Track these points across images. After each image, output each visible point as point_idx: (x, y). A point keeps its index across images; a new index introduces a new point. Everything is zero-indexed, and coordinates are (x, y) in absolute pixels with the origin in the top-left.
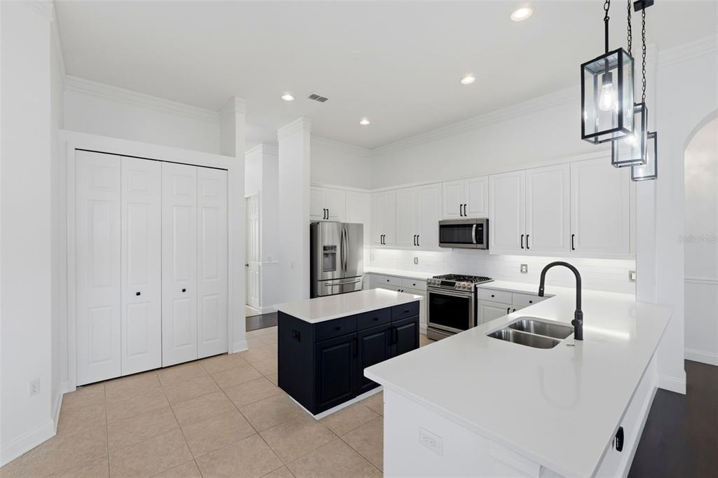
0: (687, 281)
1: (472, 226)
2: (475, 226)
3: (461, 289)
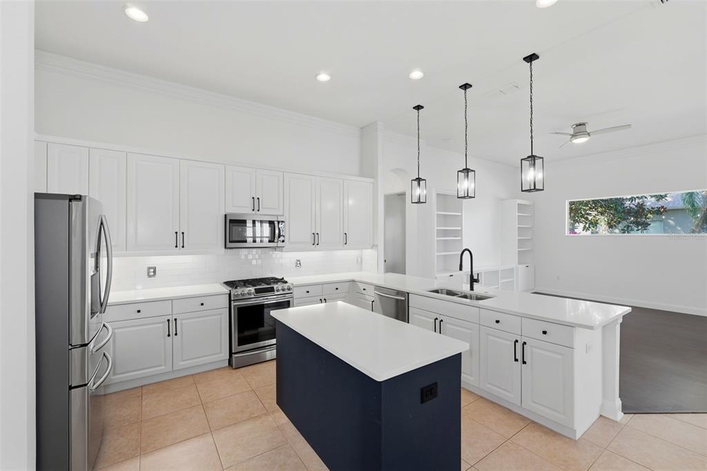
1: (273, 222)
2: (276, 223)
3: (281, 293)
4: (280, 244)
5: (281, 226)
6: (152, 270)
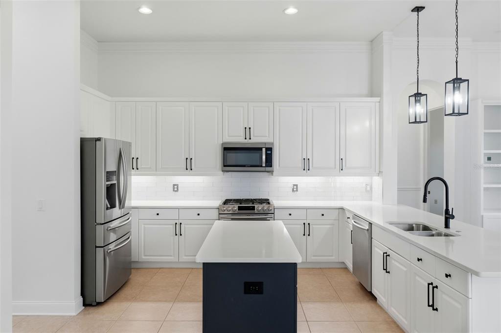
0: (399, 190)
1: (261, 149)
2: (264, 150)
3: (262, 212)
4: (268, 169)
5: (269, 152)
6: (176, 187)
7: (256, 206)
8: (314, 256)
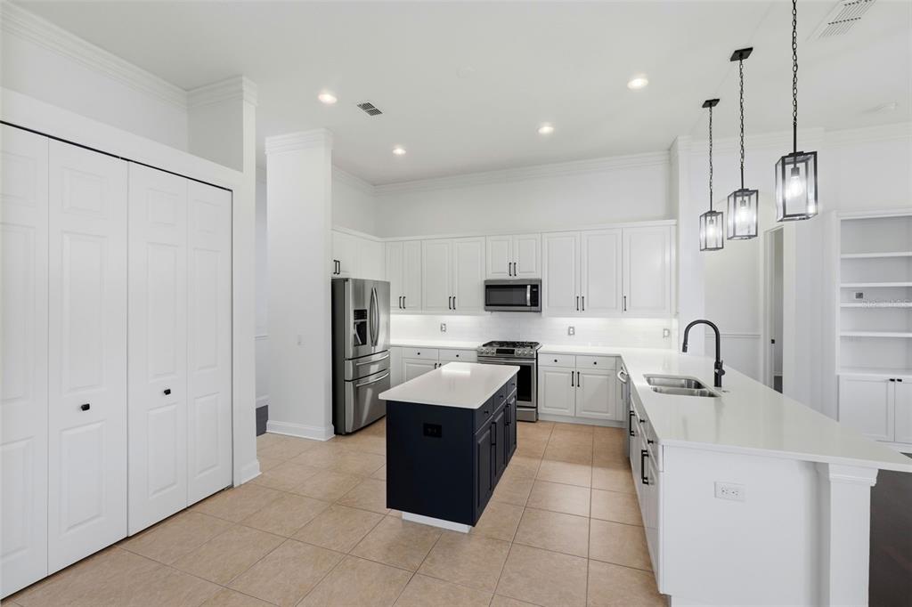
1: (525, 286)
2: (529, 287)
3: (522, 356)
4: (534, 308)
5: (535, 290)
6: (444, 327)
7: (516, 349)
8: (585, 411)
